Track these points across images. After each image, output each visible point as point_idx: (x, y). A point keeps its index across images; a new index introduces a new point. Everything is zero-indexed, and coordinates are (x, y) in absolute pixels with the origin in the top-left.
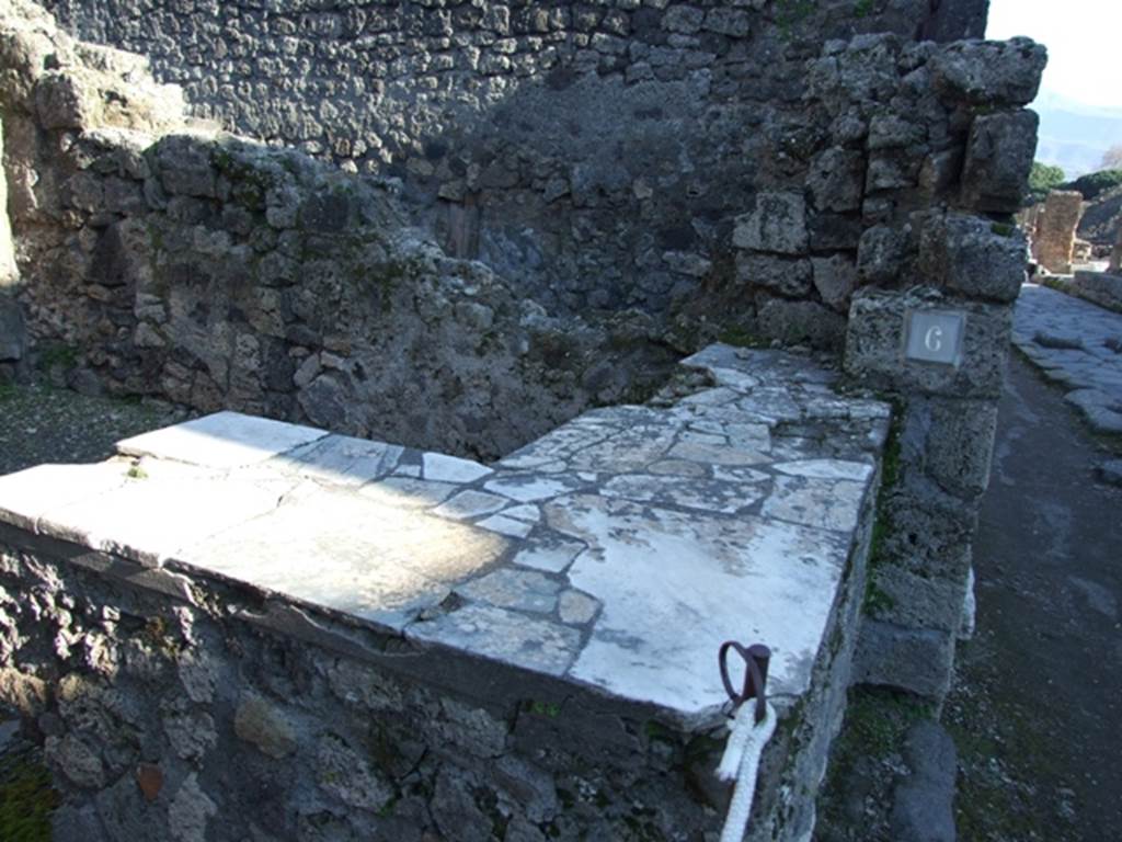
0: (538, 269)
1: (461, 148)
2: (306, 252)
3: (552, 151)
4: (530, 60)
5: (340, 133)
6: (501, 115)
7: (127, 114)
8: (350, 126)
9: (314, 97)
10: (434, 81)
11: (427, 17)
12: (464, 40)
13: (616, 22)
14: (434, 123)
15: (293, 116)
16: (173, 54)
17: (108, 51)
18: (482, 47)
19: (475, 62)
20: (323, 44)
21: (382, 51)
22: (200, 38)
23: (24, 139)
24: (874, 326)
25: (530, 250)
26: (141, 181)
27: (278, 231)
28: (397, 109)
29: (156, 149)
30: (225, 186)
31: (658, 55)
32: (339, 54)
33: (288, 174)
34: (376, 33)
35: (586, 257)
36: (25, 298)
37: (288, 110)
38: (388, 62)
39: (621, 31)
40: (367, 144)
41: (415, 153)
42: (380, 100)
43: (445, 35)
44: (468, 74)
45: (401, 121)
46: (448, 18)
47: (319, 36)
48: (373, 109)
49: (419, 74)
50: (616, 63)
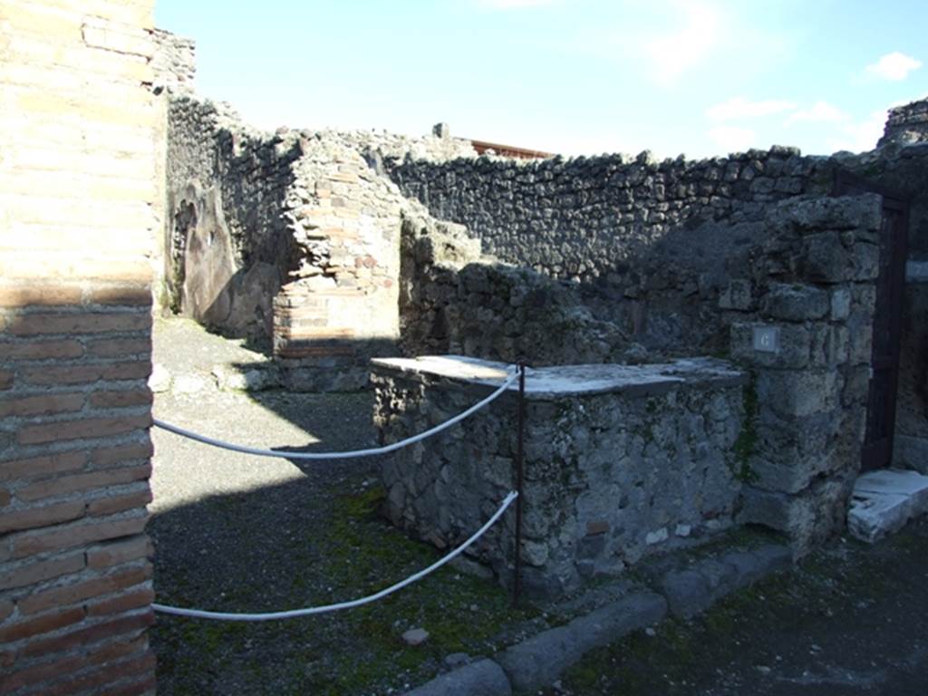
0: (680, 338)
1: (637, 266)
2: (527, 318)
3: (687, 267)
4: (676, 214)
5: (572, 260)
6: (659, 246)
7: (454, 254)
8: (577, 256)
9: (558, 241)
10: (623, 229)
11: (620, 193)
12: (639, 205)
13: (724, 190)
14: (622, 253)
15: (548, 252)
16: (489, 221)
17: (449, 225)
18: (650, 209)
19: (645, 217)
20: (565, 211)
21: (595, 214)
22: (503, 213)
23: (409, 268)
24: (740, 336)
25: (675, 327)
26: (456, 286)
27: (515, 308)
28: (603, 246)
29: (464, 270)
30: (493, 287)
31: (747, 207)
32: (573, 216)
33: (522, 281)
34: (593, 204)
35: (707, 330)
36: (401, 346)
37: (545, 249)
38: (599, 219)
39: (727, 194)
40: (586, 266)
41: (612, 271)
42: (594, 240)
43: (629, 202)
44: (641, 224)
45: (604, 252)
46: (631, 194)
47: (563, 207)
48: (590, 246)
49: (615, 225)
50: (724, 214)
